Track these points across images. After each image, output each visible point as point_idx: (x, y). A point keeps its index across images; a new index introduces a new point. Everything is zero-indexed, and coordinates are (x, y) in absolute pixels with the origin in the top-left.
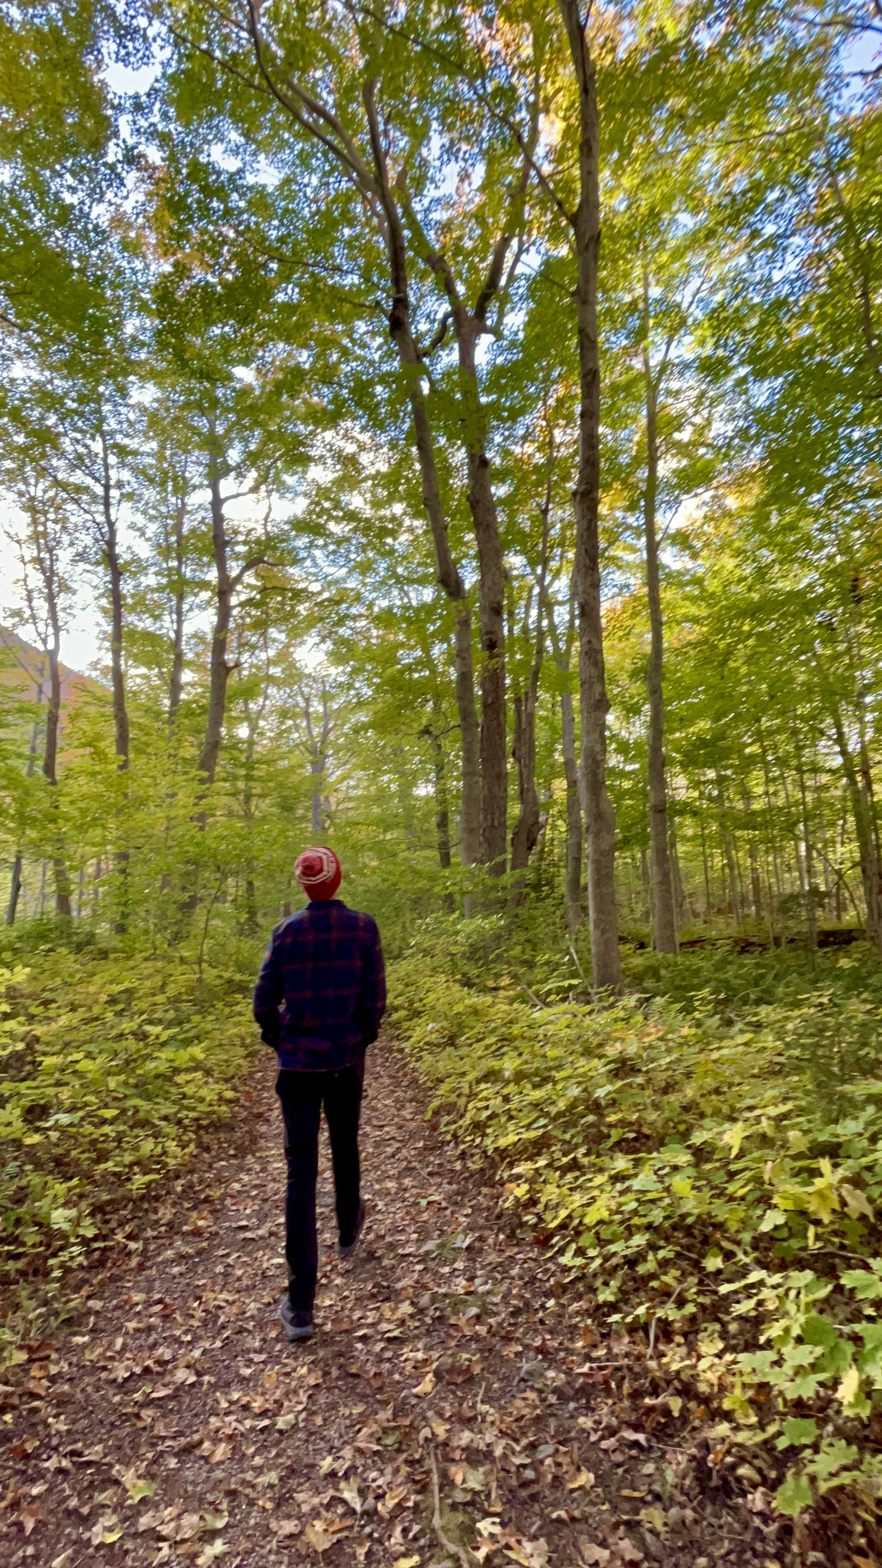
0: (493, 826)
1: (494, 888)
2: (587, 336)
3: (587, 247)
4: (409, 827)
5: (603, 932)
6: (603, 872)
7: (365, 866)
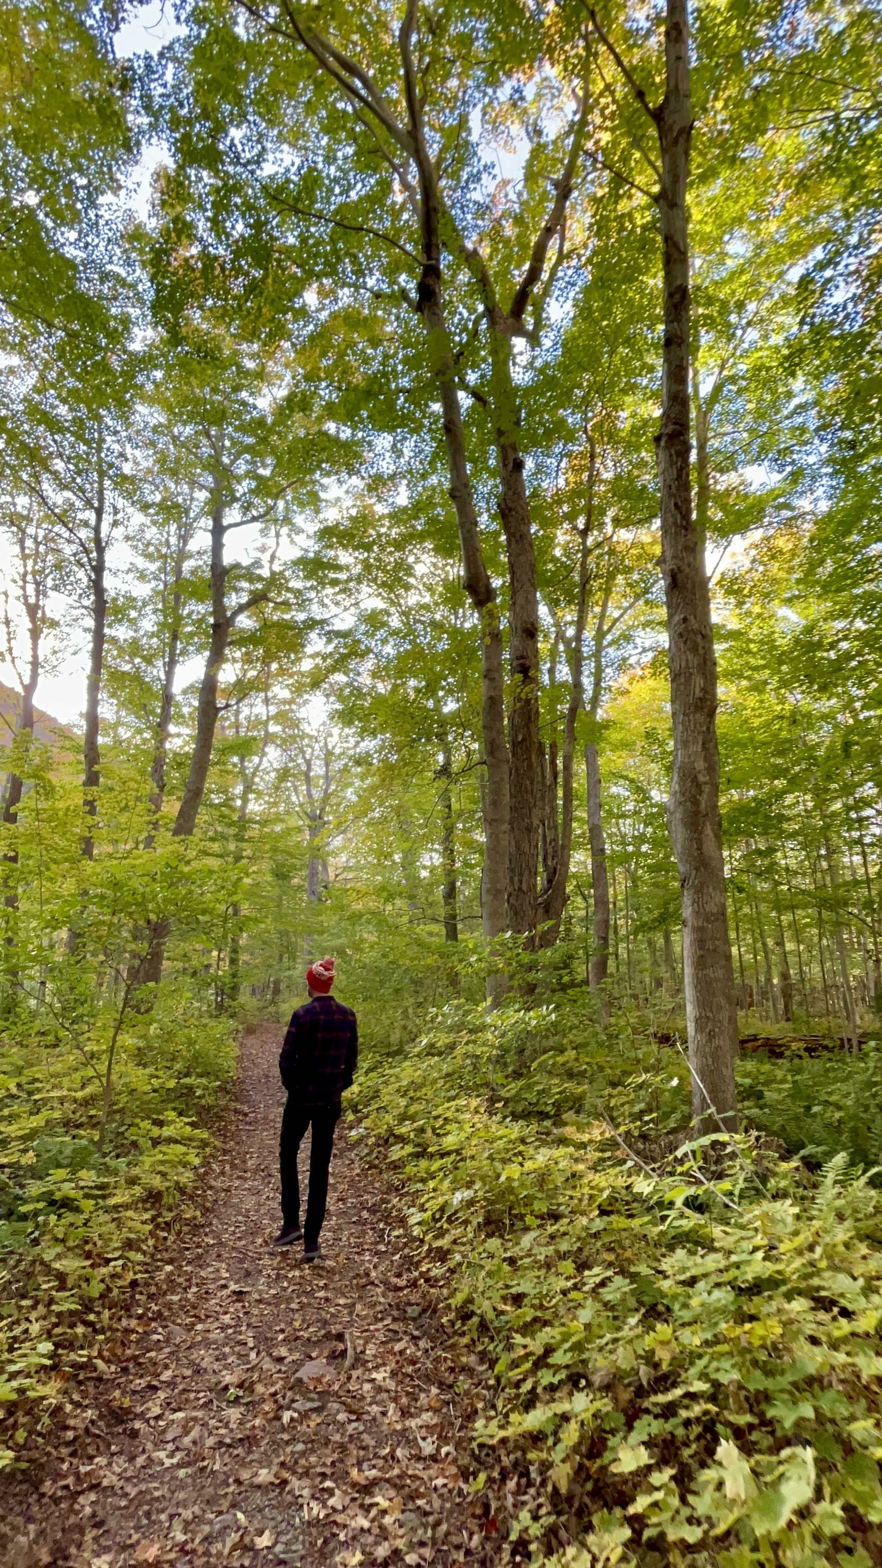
0: (520, 889)
1: (531, 967)
2: (676, 245)
3: (676, 141)
4: (411, 897)
5: (711, 1036)
6: (710, 945)
7: (362, 940)
